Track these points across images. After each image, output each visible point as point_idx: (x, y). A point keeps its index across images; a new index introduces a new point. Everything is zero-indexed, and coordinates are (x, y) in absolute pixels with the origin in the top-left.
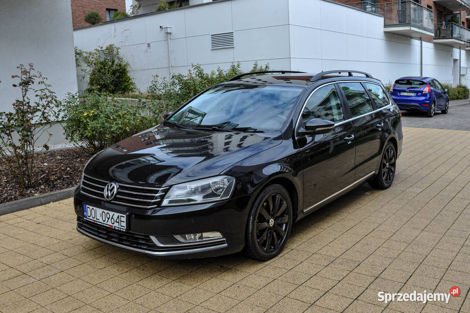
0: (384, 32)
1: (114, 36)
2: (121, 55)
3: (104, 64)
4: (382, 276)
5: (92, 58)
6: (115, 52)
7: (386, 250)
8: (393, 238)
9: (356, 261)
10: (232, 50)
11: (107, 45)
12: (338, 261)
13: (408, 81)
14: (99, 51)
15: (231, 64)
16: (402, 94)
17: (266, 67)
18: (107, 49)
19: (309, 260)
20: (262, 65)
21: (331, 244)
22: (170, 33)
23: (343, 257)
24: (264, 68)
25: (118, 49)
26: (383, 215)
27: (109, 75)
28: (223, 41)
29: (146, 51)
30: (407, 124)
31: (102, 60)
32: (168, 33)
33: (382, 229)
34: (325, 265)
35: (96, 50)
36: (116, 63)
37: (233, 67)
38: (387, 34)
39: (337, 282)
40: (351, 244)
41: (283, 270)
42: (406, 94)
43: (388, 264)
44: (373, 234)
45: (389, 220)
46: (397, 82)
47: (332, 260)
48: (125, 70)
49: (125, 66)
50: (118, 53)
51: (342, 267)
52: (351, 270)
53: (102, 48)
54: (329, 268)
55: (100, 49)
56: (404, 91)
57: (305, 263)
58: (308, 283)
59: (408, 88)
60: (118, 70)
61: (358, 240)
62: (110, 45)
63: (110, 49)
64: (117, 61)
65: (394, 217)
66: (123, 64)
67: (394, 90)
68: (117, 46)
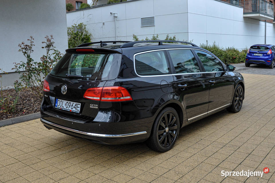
0: (244, 17)
1: (83, 18)
2: (87, 30)
3: (77, 34)
4: (253, 153)
5: (70, 31)
6: (83, 28)
7: (253, 141)
8: (257, 134)
9: (237, 146)
10: (154, 27)
11: (79, 23)
12: (227, 145)
13: (258, 47)
14: (74, 26)
15: (153, 36)
16: (255, 54)
17: (174, 38)
18: (79, 26)
19: (212, 145)
20: (171, 36)
21: (223, 137)
22: (117, 17)
23: (230, 143)
24: (172, 38)
25: (85, 26)
26: (249, 123)
27: (80, 41)
28: (148, 22)
29: (102, 27)
30: (258, 73)
31: (76, 32)
32: (115, 17)
33: (250, 130)
34: (221, 147)
35: (73, 26)
36: (84, 34)
37: (154, 37)
38: (245, 18)
39: (229, 156)
40: (233, 138)
41: (199, 150)
42: (257, 55)
43: (255, 147)
44: (244, 132)
45: (253, 125)
46: (252, 47)
47: (224, 145)
48: (89, 38)
49: (89, 36)
50: (85, 28)
51: (230, 149)
52: (235, 150)
53: (76, 25)
54: (223, 149)
55: (75, 26)
56: (256, 53)
57: (210, 146)
58: (213, 156)
59: (258, 51)
60: (85, 38)
61: (237, 135)
62: (81, 24)
63: (81, 26)
64: (84, 33)
65: (256, 124)
66: (88, 35)
67: (249, 52)
68: (85, 24)
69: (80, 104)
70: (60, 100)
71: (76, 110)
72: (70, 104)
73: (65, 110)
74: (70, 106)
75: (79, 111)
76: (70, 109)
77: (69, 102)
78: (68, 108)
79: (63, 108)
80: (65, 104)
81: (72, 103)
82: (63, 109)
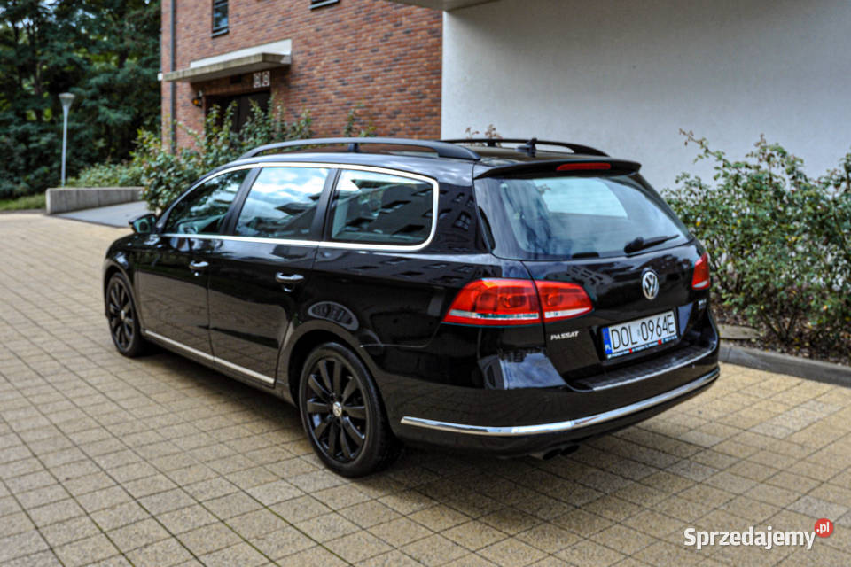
69: (671, 313)
70: (618, 327)
71: (670, 335)
72: (651, 324)
73: (645, 349)
74: (652, 331)
75: (675, 333)
76: (656, 338)
77: (646, 320)
78: (649, 340)
79: (635, 345)
80: (638, 331)
81: (654, 319)
82: (637, 349)
